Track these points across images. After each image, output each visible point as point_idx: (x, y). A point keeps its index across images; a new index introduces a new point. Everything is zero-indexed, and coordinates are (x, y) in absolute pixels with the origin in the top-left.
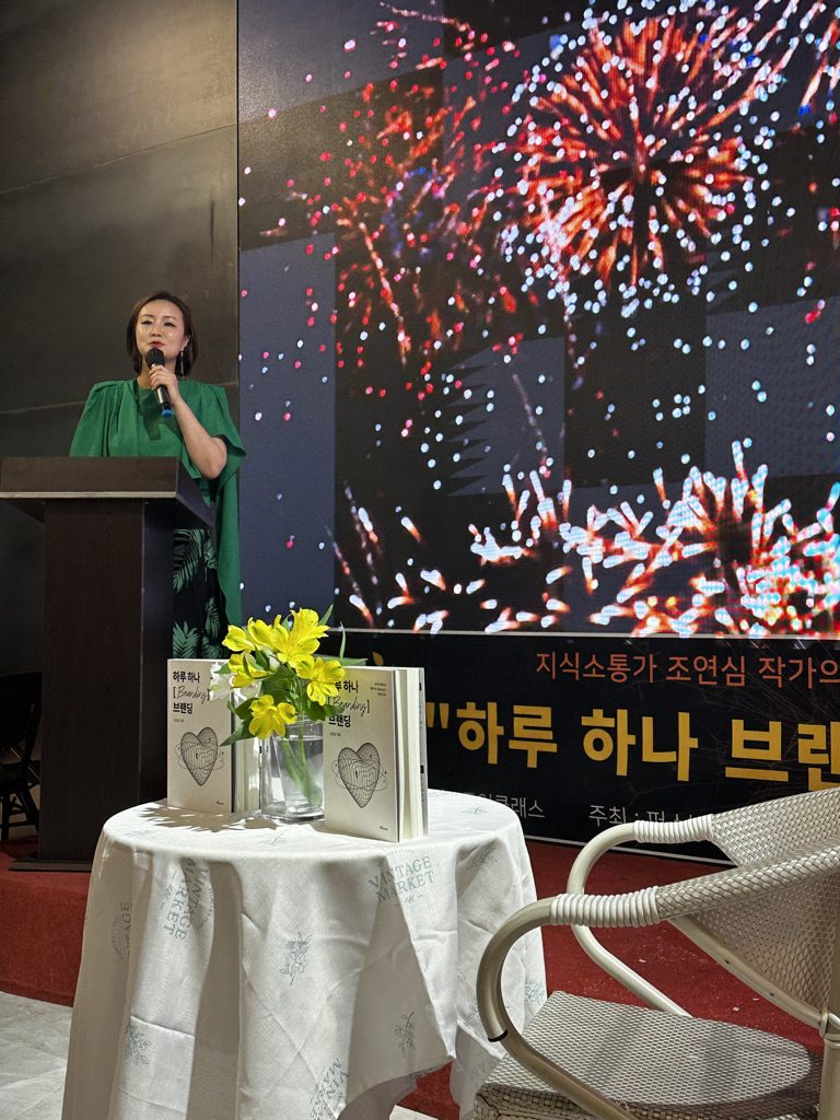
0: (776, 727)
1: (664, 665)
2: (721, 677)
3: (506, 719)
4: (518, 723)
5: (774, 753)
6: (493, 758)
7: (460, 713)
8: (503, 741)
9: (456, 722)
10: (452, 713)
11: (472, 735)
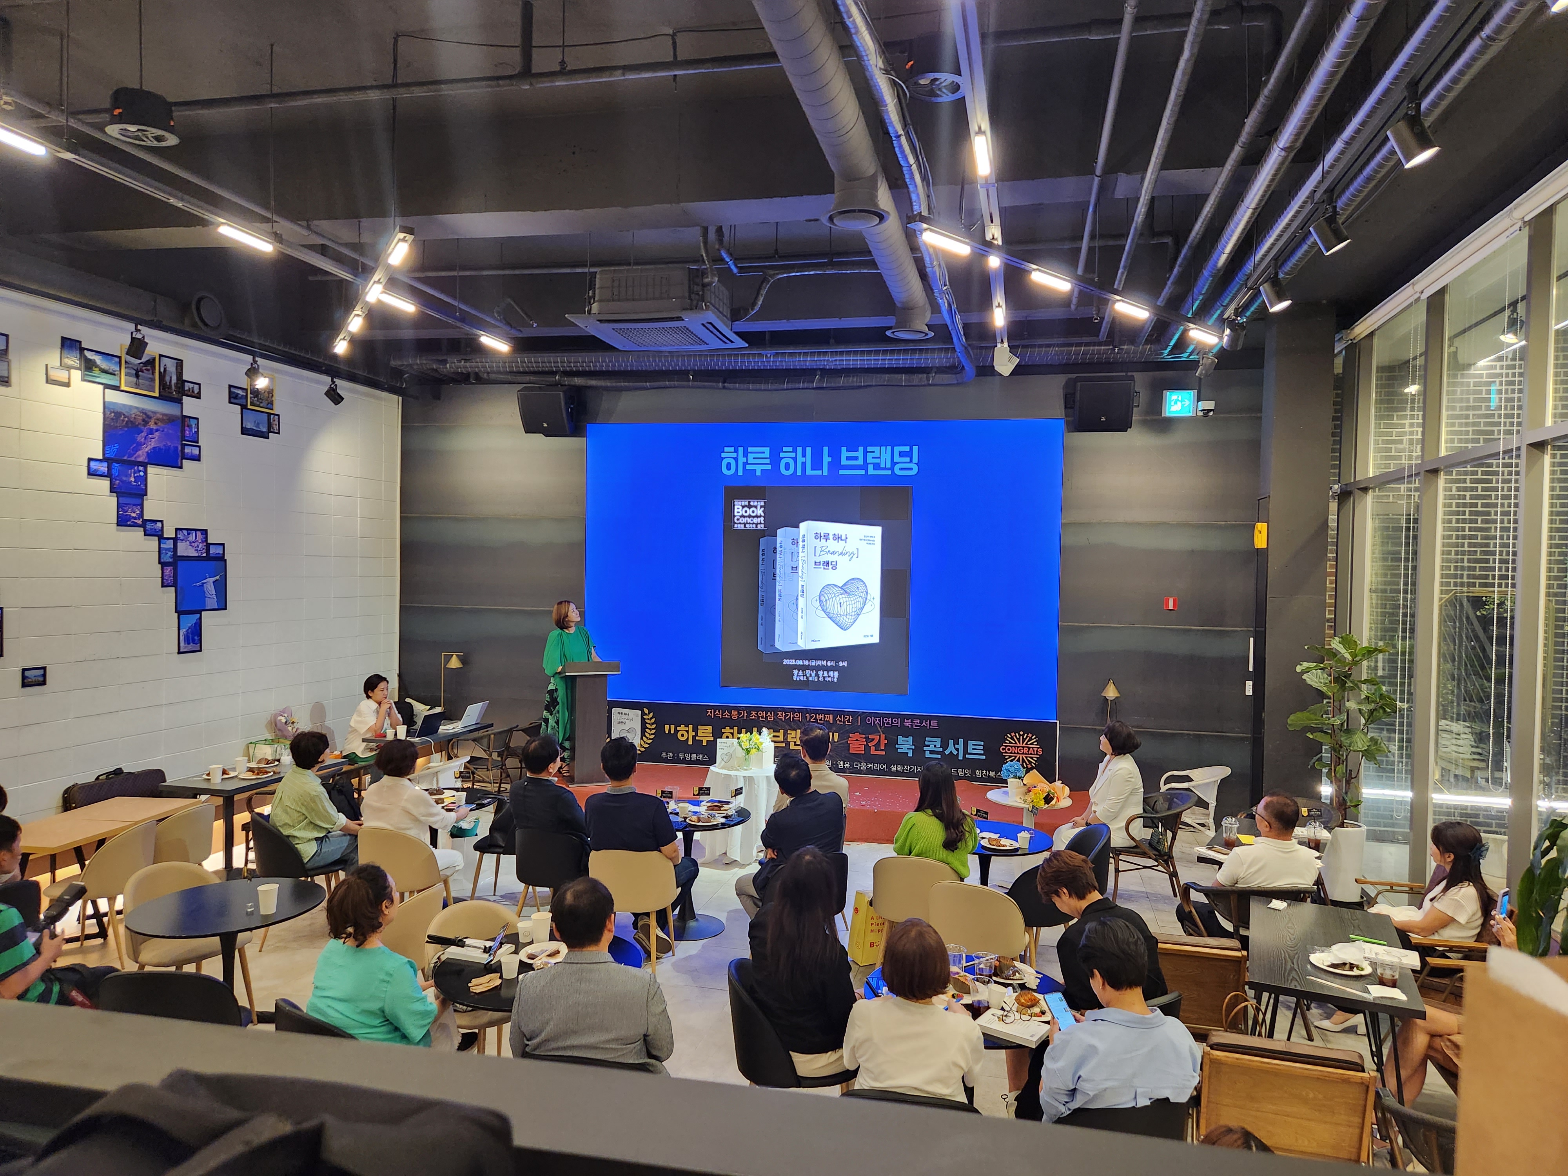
0: (782, 731)
1: (749, 714)
2: (766, 718)
3: (695, 730)
4: (700, 732)
5: (781, 739)
6: (690, 743)
7: (678, 728)
8: (694, 737)
9: (676, 731)
10: (676, 728)
11: (683, 735)
